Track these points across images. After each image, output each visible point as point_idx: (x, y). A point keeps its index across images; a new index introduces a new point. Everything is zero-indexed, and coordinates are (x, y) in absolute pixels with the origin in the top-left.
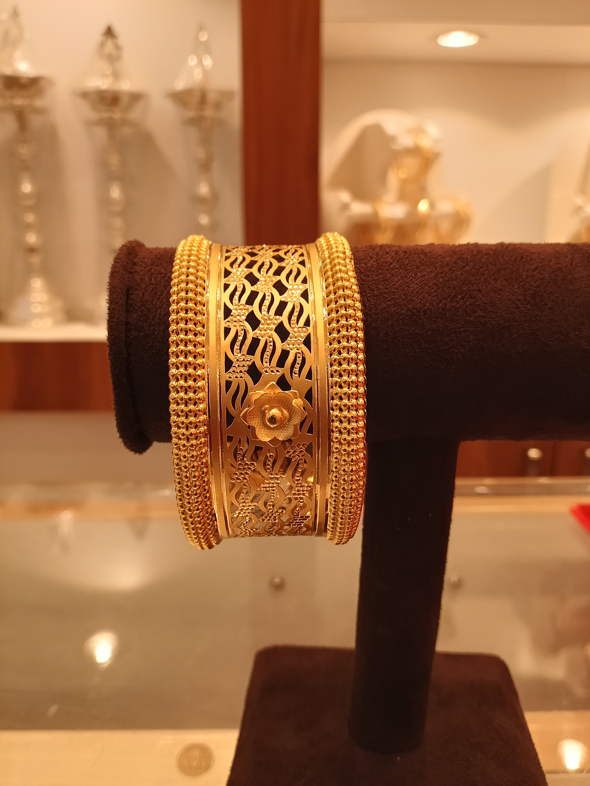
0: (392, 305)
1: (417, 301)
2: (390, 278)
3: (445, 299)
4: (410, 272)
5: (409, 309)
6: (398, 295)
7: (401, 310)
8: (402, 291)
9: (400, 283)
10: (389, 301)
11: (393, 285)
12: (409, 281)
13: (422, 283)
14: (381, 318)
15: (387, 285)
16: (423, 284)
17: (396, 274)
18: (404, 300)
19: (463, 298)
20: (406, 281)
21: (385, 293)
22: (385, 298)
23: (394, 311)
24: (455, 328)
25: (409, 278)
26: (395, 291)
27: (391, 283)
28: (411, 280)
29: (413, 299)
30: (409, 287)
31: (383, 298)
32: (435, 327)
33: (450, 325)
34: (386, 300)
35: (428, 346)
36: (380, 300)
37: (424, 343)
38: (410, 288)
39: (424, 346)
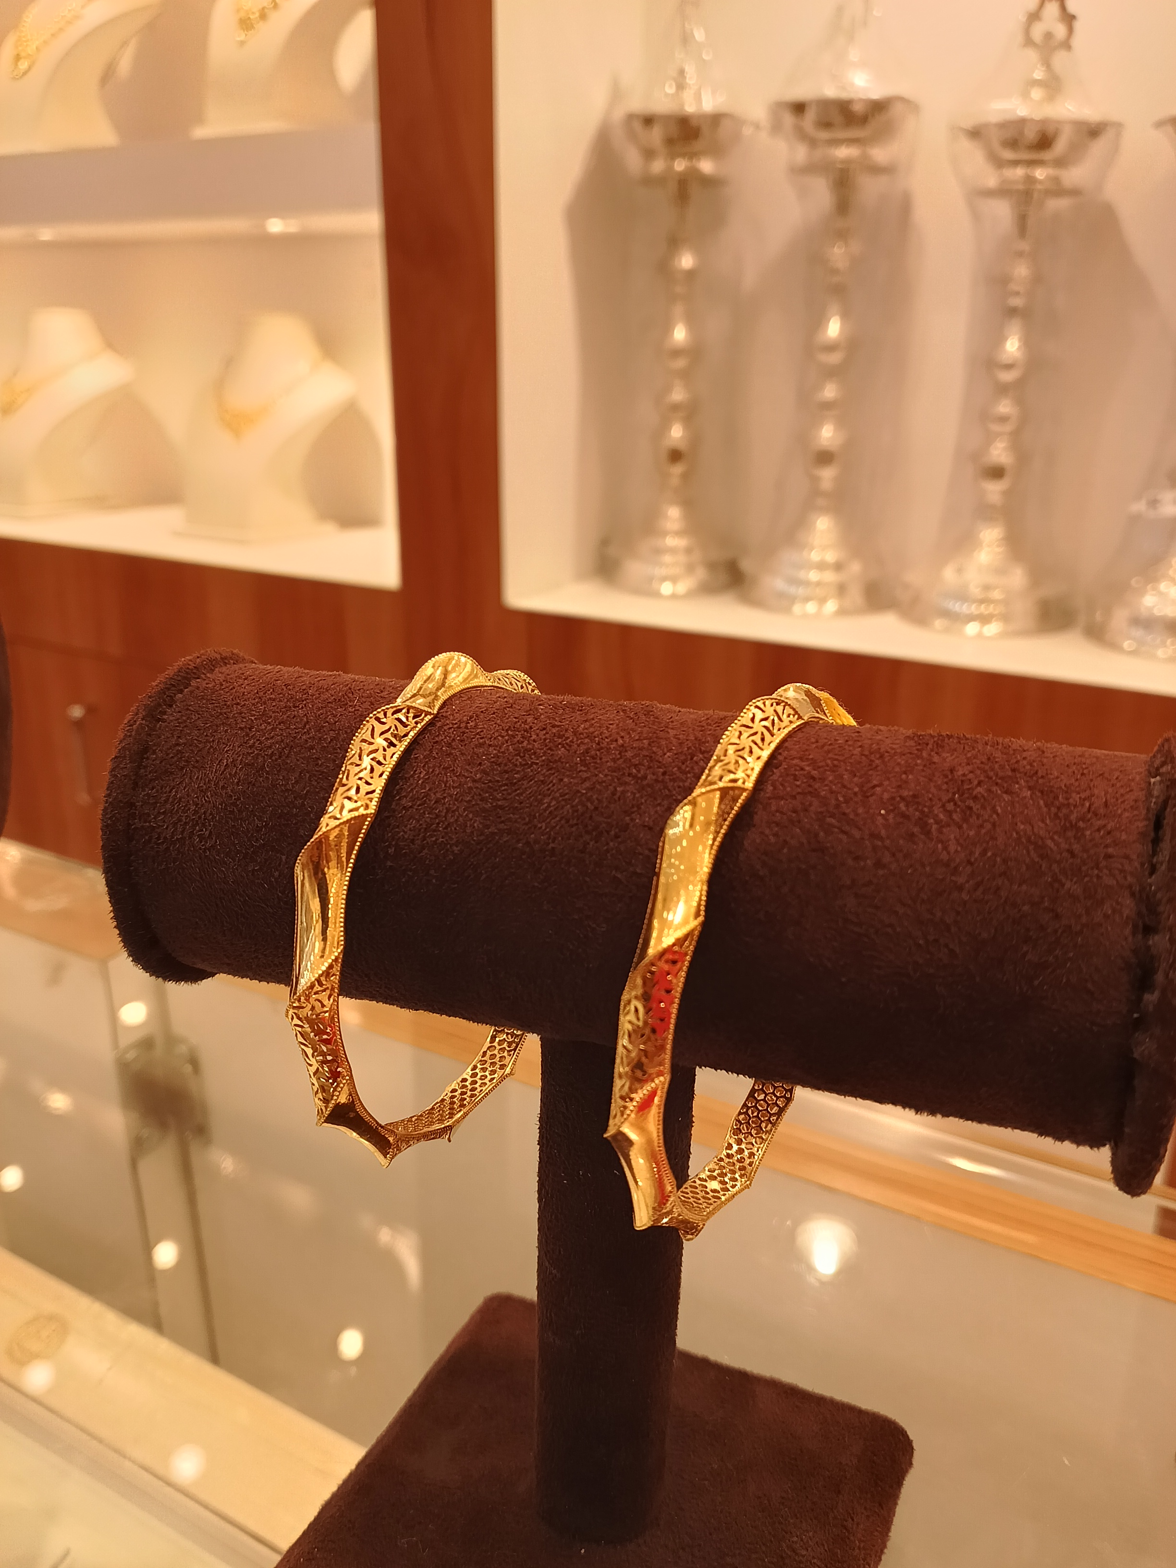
0: (506, 831)
1: (545, 829)
3: (587, 832)
4: (554, 774)
5: (528, 843)
7: (518, 841)
8: (527, 807)
9: (530, 793)
10: (503, 822)
11: (517, 795)
12: (544, 791)
13: (563, 798)
14: (484, 850)
15: (509, 794)
16: (563, 800)
17: (531, 774)
18: (526, 824)
19: (617, 836)
20: (541, 790)
21: (502, 808)
22: (499, 815)
25: (549, 784)
26: (517, 807)
27: (516, 790)
28: (549, 789)
29: (539, 825)
30: (539, 803)
33: (588, 879)
34: (498, 820)
35: (552, 909)
36: (489, 820)
38: (544, 804)
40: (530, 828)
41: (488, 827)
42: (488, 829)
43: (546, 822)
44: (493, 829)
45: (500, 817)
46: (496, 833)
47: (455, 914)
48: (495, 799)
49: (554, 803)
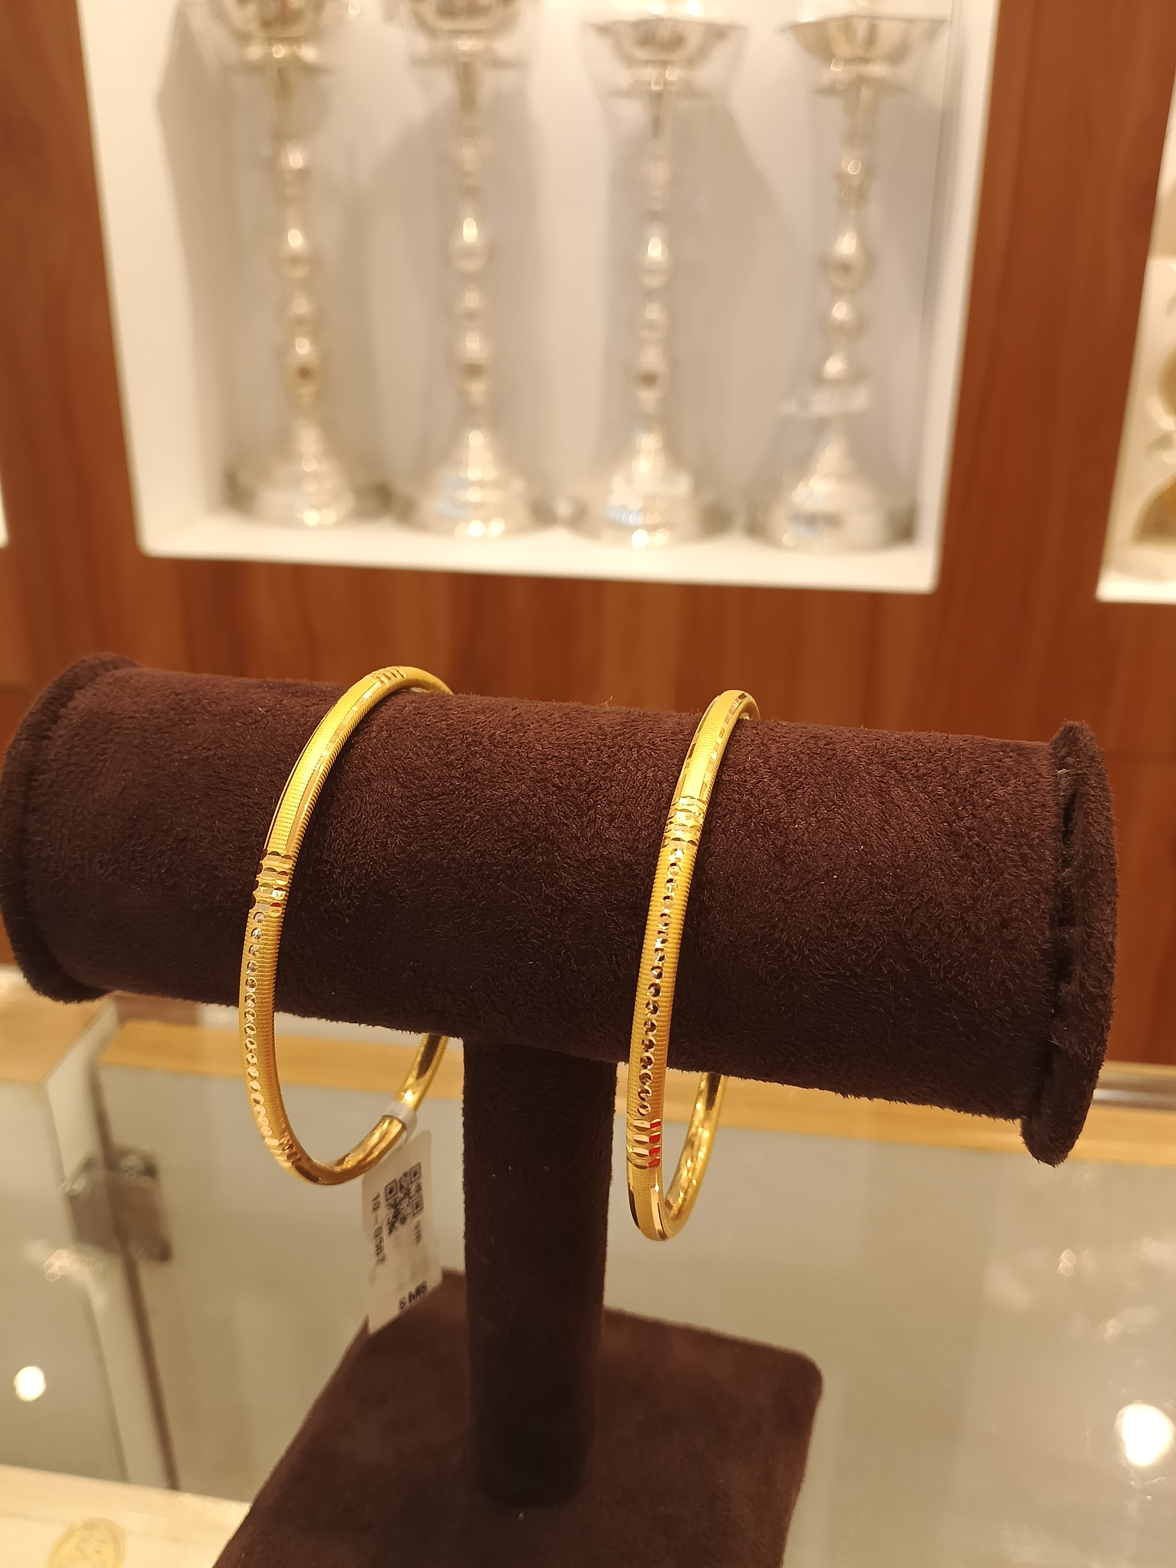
1: (469, 845)
2: (439, 796)
5: (454, 859)
6: (443, 829)
7: (443, 859)
18: (449, 840)
22: (420, 832)
23: (429, 859)
24: (525, 902)
27: (437, 805)
31: (417, 831)
32: (492, 894)
36: (411, 837)
37: (474, 918)
39: (474, 923)
40: (455, 844)
41: (410, 844)
42: (409, 846)
43: (471, 837)
44: (415, 847)
45: (422, 833)
46: (420, 850)
47: (379, 933)
48: (414, 814)
49: (477, 817)
